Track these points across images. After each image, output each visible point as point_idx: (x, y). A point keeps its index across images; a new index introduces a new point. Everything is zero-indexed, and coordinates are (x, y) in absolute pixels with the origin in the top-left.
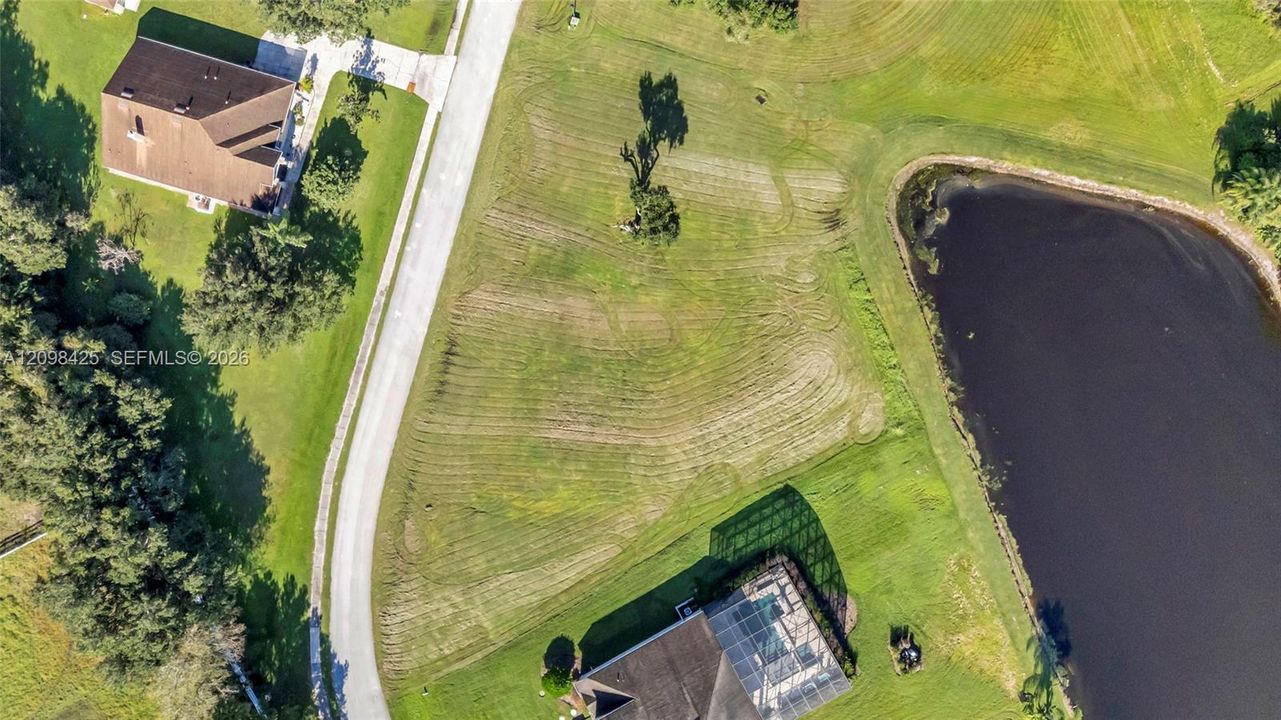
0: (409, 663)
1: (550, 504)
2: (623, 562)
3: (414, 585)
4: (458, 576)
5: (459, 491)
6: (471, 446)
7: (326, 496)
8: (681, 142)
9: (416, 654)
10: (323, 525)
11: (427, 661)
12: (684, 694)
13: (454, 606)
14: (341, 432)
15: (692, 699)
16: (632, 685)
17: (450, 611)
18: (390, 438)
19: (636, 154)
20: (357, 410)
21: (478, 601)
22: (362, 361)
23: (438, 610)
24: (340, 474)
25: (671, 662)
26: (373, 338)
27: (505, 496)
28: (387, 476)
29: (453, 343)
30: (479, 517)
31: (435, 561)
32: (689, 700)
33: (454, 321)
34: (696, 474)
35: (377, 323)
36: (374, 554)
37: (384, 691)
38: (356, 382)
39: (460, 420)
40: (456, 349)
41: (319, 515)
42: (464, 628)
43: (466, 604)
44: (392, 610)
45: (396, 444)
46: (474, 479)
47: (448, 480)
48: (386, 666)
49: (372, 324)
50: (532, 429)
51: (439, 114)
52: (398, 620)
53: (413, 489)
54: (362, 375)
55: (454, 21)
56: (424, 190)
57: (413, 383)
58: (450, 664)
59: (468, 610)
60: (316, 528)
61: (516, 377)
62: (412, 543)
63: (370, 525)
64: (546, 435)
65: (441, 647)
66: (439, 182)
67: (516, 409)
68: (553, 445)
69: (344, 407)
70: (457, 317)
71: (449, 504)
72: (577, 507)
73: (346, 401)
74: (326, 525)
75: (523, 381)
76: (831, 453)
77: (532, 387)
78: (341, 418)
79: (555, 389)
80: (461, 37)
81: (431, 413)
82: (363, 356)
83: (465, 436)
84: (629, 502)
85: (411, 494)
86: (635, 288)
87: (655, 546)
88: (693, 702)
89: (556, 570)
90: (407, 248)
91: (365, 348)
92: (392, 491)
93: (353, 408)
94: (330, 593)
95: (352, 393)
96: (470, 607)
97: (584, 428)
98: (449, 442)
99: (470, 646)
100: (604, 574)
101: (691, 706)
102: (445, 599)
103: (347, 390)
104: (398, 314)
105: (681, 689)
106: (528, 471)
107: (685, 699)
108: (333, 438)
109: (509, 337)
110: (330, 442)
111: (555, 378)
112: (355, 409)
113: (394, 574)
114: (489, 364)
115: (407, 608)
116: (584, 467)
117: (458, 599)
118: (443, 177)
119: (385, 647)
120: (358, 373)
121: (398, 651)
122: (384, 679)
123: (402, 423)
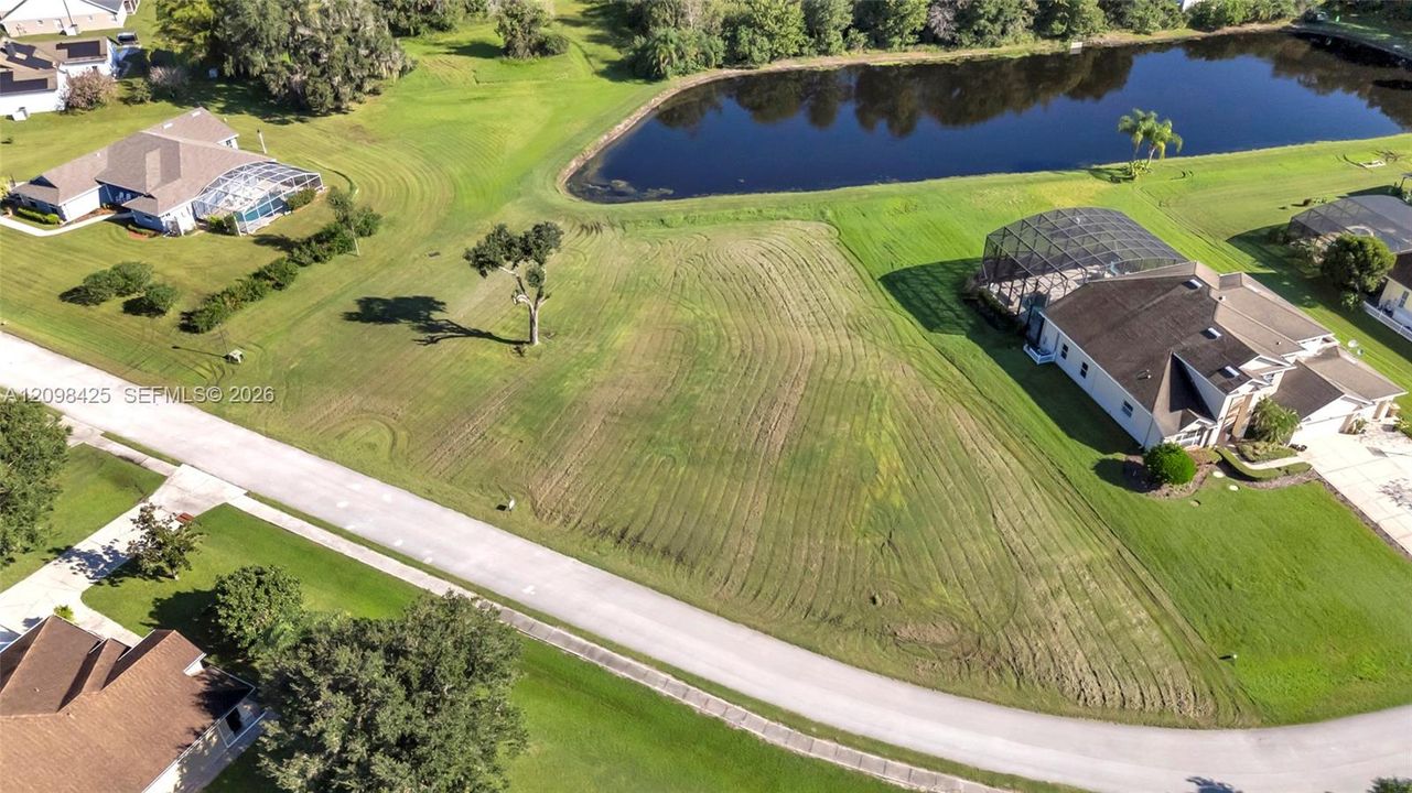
0: (1176, 674)
1: (884, 459)
2: (975, 403)
3: (1020, 642)
4: (1001, 579)
5: (852, 558)
6: (778, 534)
7: (837, 754)
8: (443, 304)
9: (1155, 662)
10: (898, 771)
11: (1167, 646)
12: (1154, 305)
13: (1055, 593)
14: (714, 707)
15: (1159, 296)
16: (1153, 361)
17: (1064, 598)
18: (743, 635)
19: (433, 335)
20: (677, 673)
21: (1043, 559)
22: (591, 653)
23: (1064, 616)
24: (795, 721)
25: (1112, 328)
26: (556, 630)
27: (867, 506)
28: (809, 649)
29: (605, 532)
30: (898, 540)
31: (974, 606)
32: (1162, 298)
33: (571, 525)
34: (858, 337)
35: (531, 619)
36: (958, 694)
37: (1245, 727)
38: (626, 667)
39: (733, 541)
40: (616, 530)
41: (876, 774)
42: (1093, 585)
43: (1051, 575)
44: (1071, 683)
45: (755, 628)
46: (833, 537)
47: (831, 569)
48: (1191, 711)
49: (532, 627)
50: (766, 461)
51: (248, 494)
52: (1090, 678)
53: (840, 617)
54: (616, 655)
55: (132, 461)
56: (349, 528)
57: (653, 588)
58: (1167, 615)
59: (1061, 574)
60: (904, 784)
61: (682, 470)
62: (940, 634)
63: (903, 692)
64: (779, 448)
65: (1134, 621)
66: (347, 510)
67: (733, 475)
68: (795, 443)
69: (666, 692)
70: (565, 522)
71: (873, 573)
72: (891, 435)
73: (657, 688)
74: (898, 764)
75: (691, 461)
76: (846, 252)
77: (703, 453)
78: (686, 702)
79: (713, 430)
80: (159, 456)
81: (711, 574)
82: (583, 649)
83: (760, 537)
84: (888, 388)
85: (849, 621)
86: (601, 350)
87: (952, 375)
88: (1163, 294)
89: (989, 466)
90: (428, 561)
91: (569, 643)
92: (840, 648)
93: (673, 680)
94: (1046, 783)
95: (645, 675)
96: (1056, 572)
97: (776, 413)
98: (766, 558)
99: (1127, 583)
100: (994, 422)
101: (1167, 295)
102: (1044, 602)
103: (636, 684)
104: (529, 590)
105: (1147, 309)
106: (830, 474)
107: (1162, 301)
108: (723, 722)
109: (619, 470)
110: (730, 729)
111: (697, 428)
112: (674, 676)
113: (999, 671)
114: (653, 496)
115: (1065, 660)
116: (833, 419)
117: (1042, 586)
118: (342, 504)
119: (1148, 706)
120: (610, 661)
121: (1154, 690)
122: (1217, 722)
123: (718, 614)
